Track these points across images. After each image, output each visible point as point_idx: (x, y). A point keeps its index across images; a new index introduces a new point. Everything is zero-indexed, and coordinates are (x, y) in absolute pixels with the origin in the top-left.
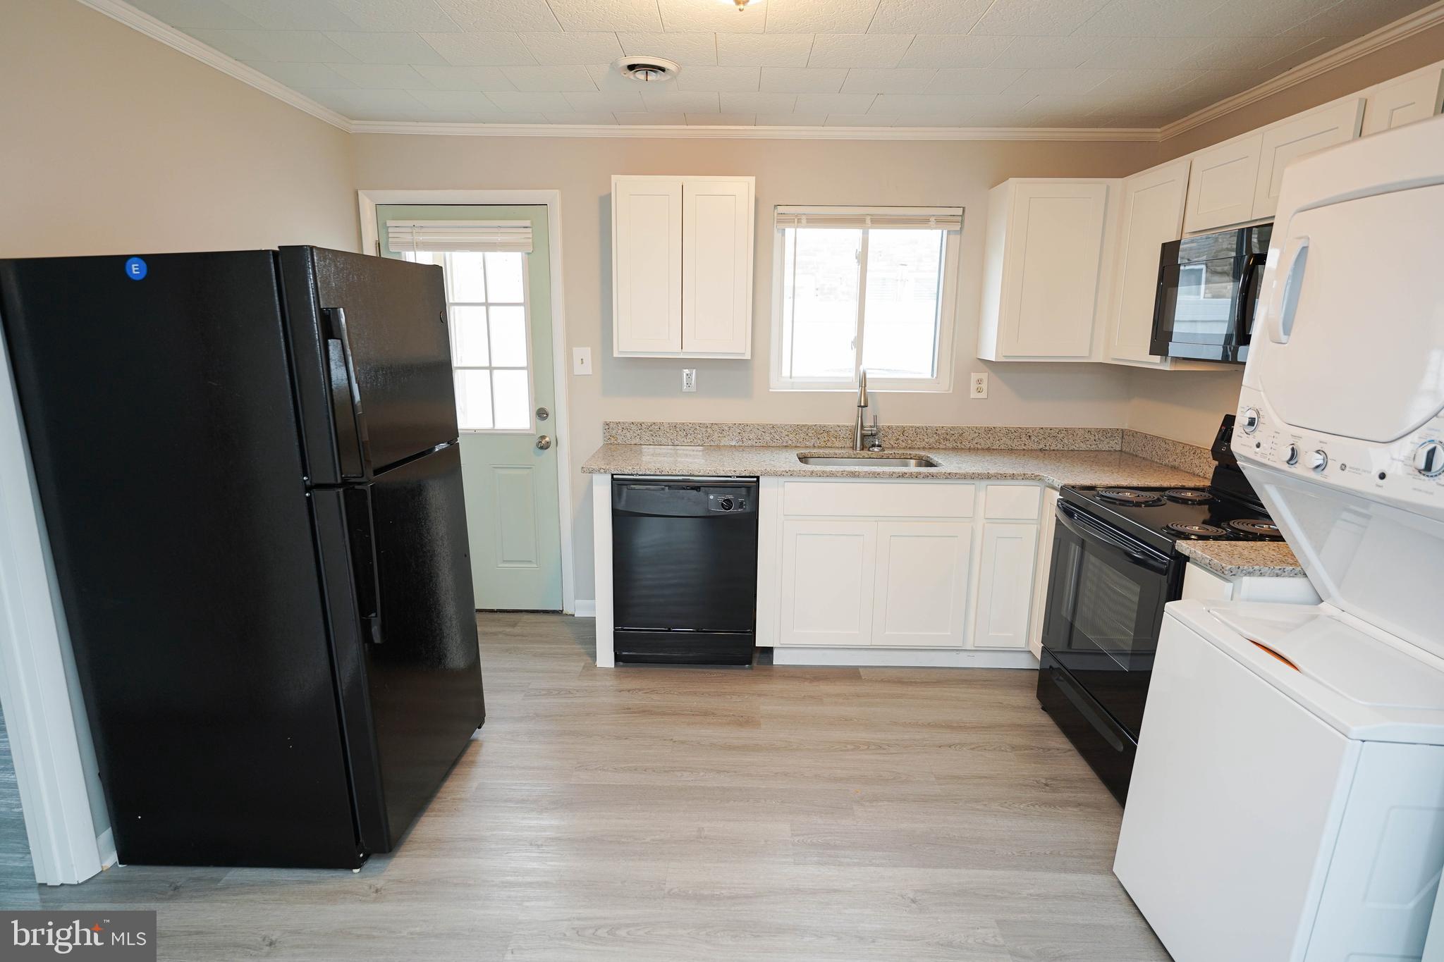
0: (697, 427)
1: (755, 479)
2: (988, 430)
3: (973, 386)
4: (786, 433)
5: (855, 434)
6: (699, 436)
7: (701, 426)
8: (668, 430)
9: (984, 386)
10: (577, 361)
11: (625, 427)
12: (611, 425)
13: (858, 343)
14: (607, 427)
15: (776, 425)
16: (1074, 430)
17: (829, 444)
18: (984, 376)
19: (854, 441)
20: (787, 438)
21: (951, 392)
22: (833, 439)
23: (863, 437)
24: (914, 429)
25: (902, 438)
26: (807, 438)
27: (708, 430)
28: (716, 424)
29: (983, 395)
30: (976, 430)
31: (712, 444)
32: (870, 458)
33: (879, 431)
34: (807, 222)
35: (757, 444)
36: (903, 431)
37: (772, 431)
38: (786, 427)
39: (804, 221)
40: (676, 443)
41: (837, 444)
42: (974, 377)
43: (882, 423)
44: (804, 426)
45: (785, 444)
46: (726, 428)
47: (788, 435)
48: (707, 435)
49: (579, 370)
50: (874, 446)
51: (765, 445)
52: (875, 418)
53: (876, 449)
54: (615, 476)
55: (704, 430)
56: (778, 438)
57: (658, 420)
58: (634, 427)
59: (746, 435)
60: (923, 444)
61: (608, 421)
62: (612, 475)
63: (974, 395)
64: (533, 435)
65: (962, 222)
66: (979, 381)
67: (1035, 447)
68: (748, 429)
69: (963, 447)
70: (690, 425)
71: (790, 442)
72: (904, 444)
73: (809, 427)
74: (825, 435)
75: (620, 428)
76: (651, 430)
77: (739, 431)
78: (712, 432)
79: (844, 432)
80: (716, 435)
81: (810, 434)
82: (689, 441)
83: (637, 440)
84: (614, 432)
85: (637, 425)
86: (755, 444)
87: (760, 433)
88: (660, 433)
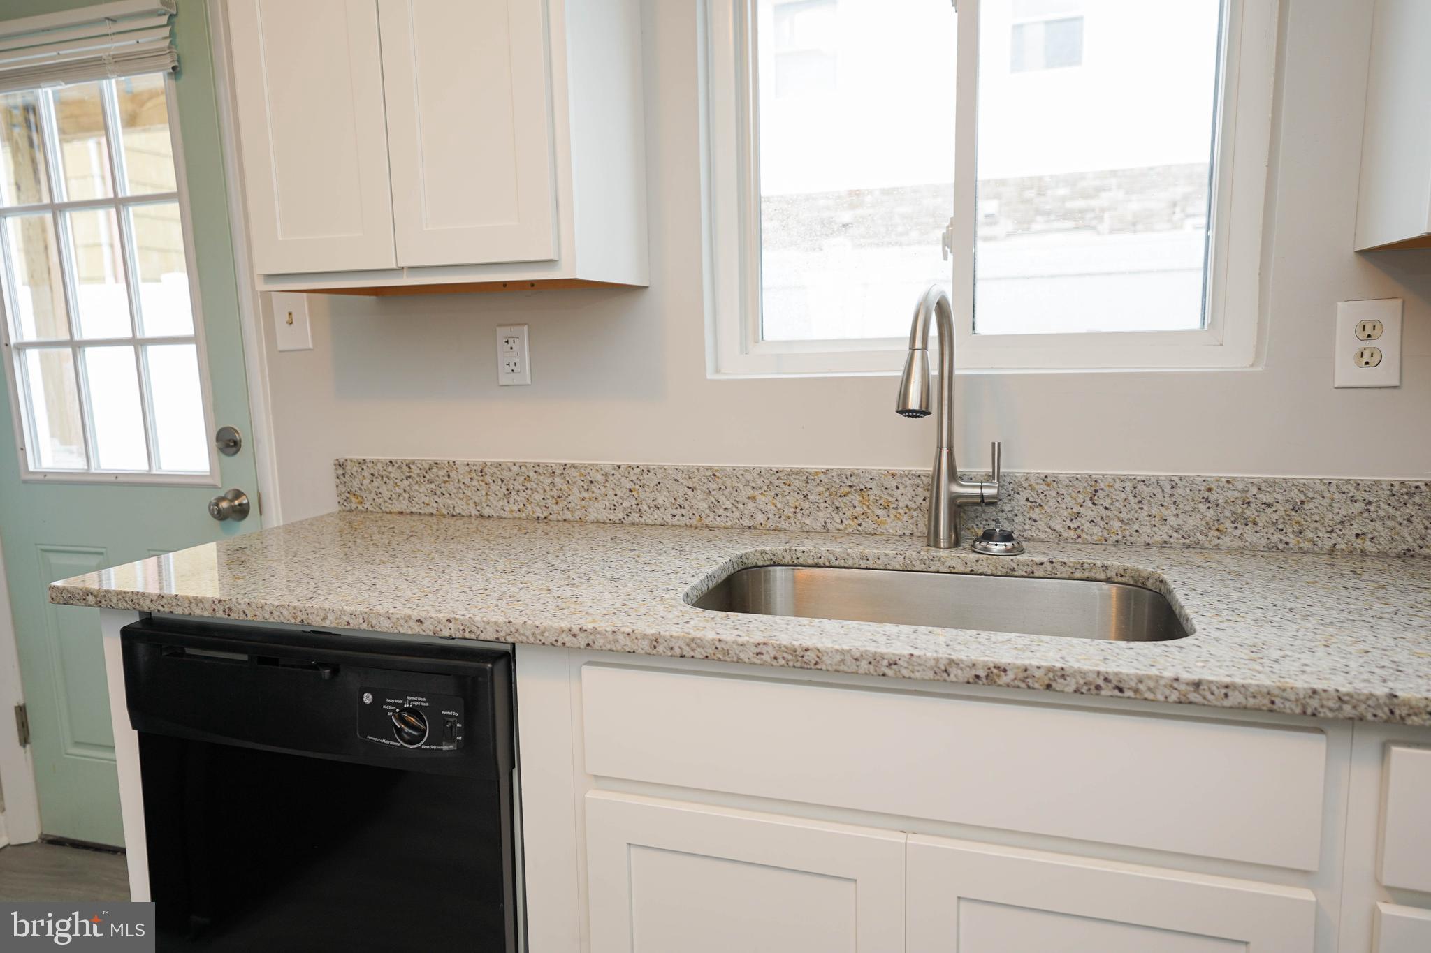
0: (532, 474)
2: (1405, 492)
3: (1345, 348)
4: (750, 493)
5: (931, 500)
6: (536, 495)
7: (540, 470)
8: (467, 481)
9: (1387, 345)
10: (280, 318)
11: (379, 472)
12: (349, 468)
14: (340, 472)
15: (722, 469)
17: (868, 525)
18: (1386, 311)
19: (934, 520)
20: (751, 505)
21: (1263, 368)
22: (879, 512)
23: (957, 506)
24: (1129, 485)
25: (1088, 512)
26: (806, 505)
27: (557, 480)
28: (574, 466)
29: (1384, 375)
30: (1356, 493)
31: (568, 515)
32: (972, 573)
33: (1010, 487)
35: (675, 521)
36: (1094, 490)
37: (713, 486)
38: (748, 477)
40: (487, 512)
42: (1349, 317)
43: (1019, 466)
44: (796, 473)
45: (746, 522)
46: (599, 478)
47: (753, 498)
48: (555, 494)
49: (287, 339)
50: (988, 536)
51: (694, 522)
52: (996, 450)
53: (997, 548)
55: (548, 480)
57: (445, 455)
58: (394, 473)
59: (645, 495)
60: (1162, 533)
61: (342, 456)
63: (1346, 375)
64: (214, 487)
66: (1366, 329)
68: (652, 480)
69: (1307, 546)
70: (516, 469)
71: (760, 517)
72: (1096, 530)
73: (809, 477)
74: (855, 498)
75: (366, 474)
76: (430, 481)
77: (630, 485)
78: (565, 487)
79: (909, 492)
80: (575, 495)
81: (812, 498)
82: (515, 508)
83: (403, 505)
84: (356, 483)
85: (400, 467)
86: (669, 519)
87: (684, 490)
88: (451, 487)
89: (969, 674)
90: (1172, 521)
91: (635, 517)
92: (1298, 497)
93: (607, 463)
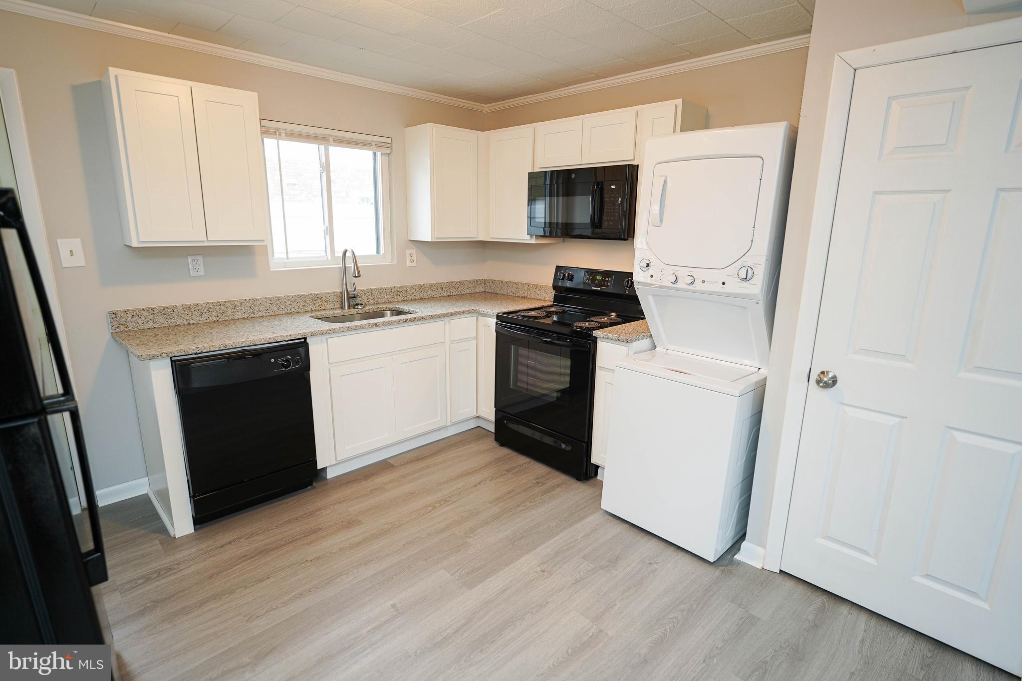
0: (211, 306)
1: (303, 340)
2: (421, 286)
3: (408, 259)
4: (290, 303)
5: (342, 297)
6: (213, 313)
7: (215, 304)
8: (182, 312)
9: (414, 258)
10: (64, 253)
11: (136, 313)
12: (119, 314)
13: (330, 231)
14: (114, 316)
15: (281, 297)
16: (463, 282)
17: (323, 307)
18: (414, 251)
19: (342, 303)
21: (395, 263)
22: (325, 303)
23: (349, 298)
25: (371, 297)
27: (222, 307)
28: (228, 301)
29: (414, 264)
30: (413, 287)
31: (227, 318)
32: (358, 314)
33: (358, 293)
34: (286, 136)
35: (266, 314)
36: (372, 292)
37: (278, 302)
38: (289, 298)
39: (283, 134)
40: (192, 322)
41: (329, 307)
42: (408, 252)
43: (358, 288)
44: (303, 295)
45: (289, 312)
46: (239, 304)
47: (291, 304)
48: (221, 311)
49: (69, 262)
50: (357, 305)
51: (273, 314)
52: (355, 284)
53: (359, 307)
54: (173, 359)
55: (218, 308)
56: (283, 307)
57: (171, 304)
58: (145, 313)
59: (256, 308)
60: (384, 300)
61: (114, 310)
62: (171, 358)
63: (409, 264)
65: (391, 148)
66: (411, 255)
67: (445, 295)
68: (258, 303)
69: (408, 299)
70: (204, 305)
71: (293, 310)
72: (373, 301)
73: (306, 296)
74: (319, 301)
75: (129, 315)
76: (164, 314)
77: (250, 305)
78: (225, 309)
79: (332, 297)
80: (230, 311)
81: (307, 302)
82: (205, 319)
83: (151, 325)
84: (123, 320)
85: (148, 311)
86: (264, 314)
87: (268, 305)
88: (174, 315)
89: (403, 321)
90: (386, 297)
91: (252, 315)
92: (405, 289)
93: (242, 298)
